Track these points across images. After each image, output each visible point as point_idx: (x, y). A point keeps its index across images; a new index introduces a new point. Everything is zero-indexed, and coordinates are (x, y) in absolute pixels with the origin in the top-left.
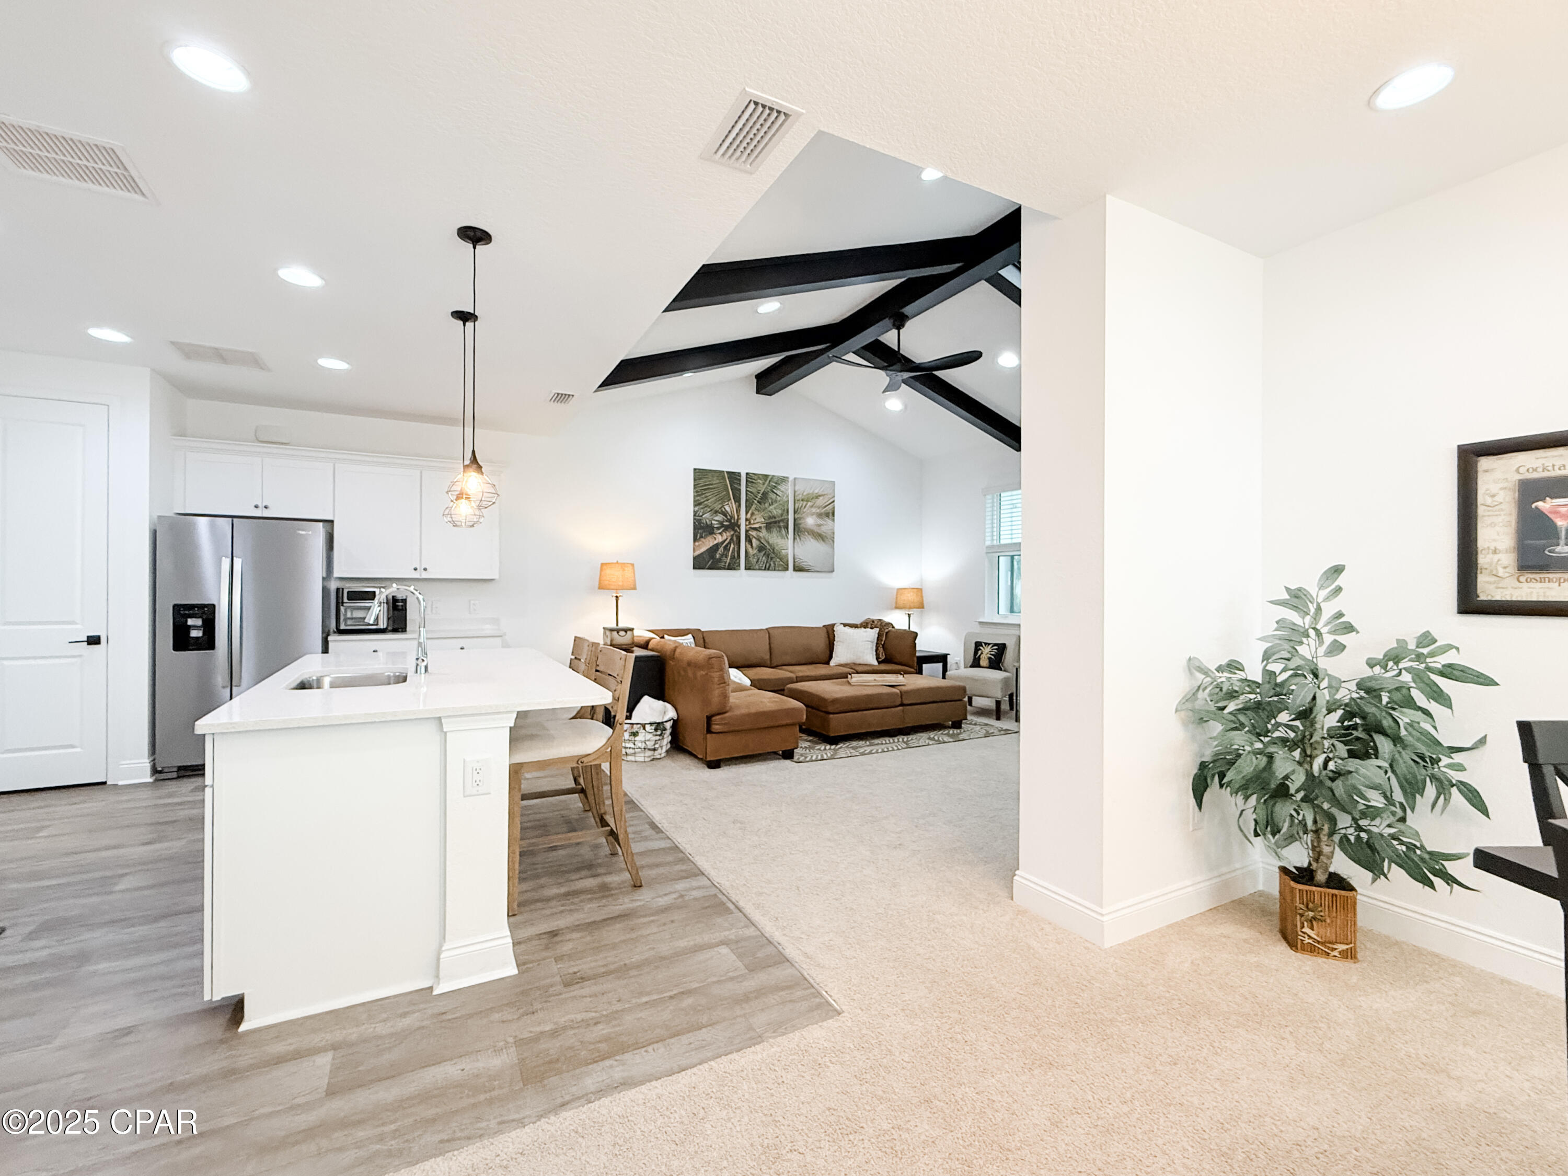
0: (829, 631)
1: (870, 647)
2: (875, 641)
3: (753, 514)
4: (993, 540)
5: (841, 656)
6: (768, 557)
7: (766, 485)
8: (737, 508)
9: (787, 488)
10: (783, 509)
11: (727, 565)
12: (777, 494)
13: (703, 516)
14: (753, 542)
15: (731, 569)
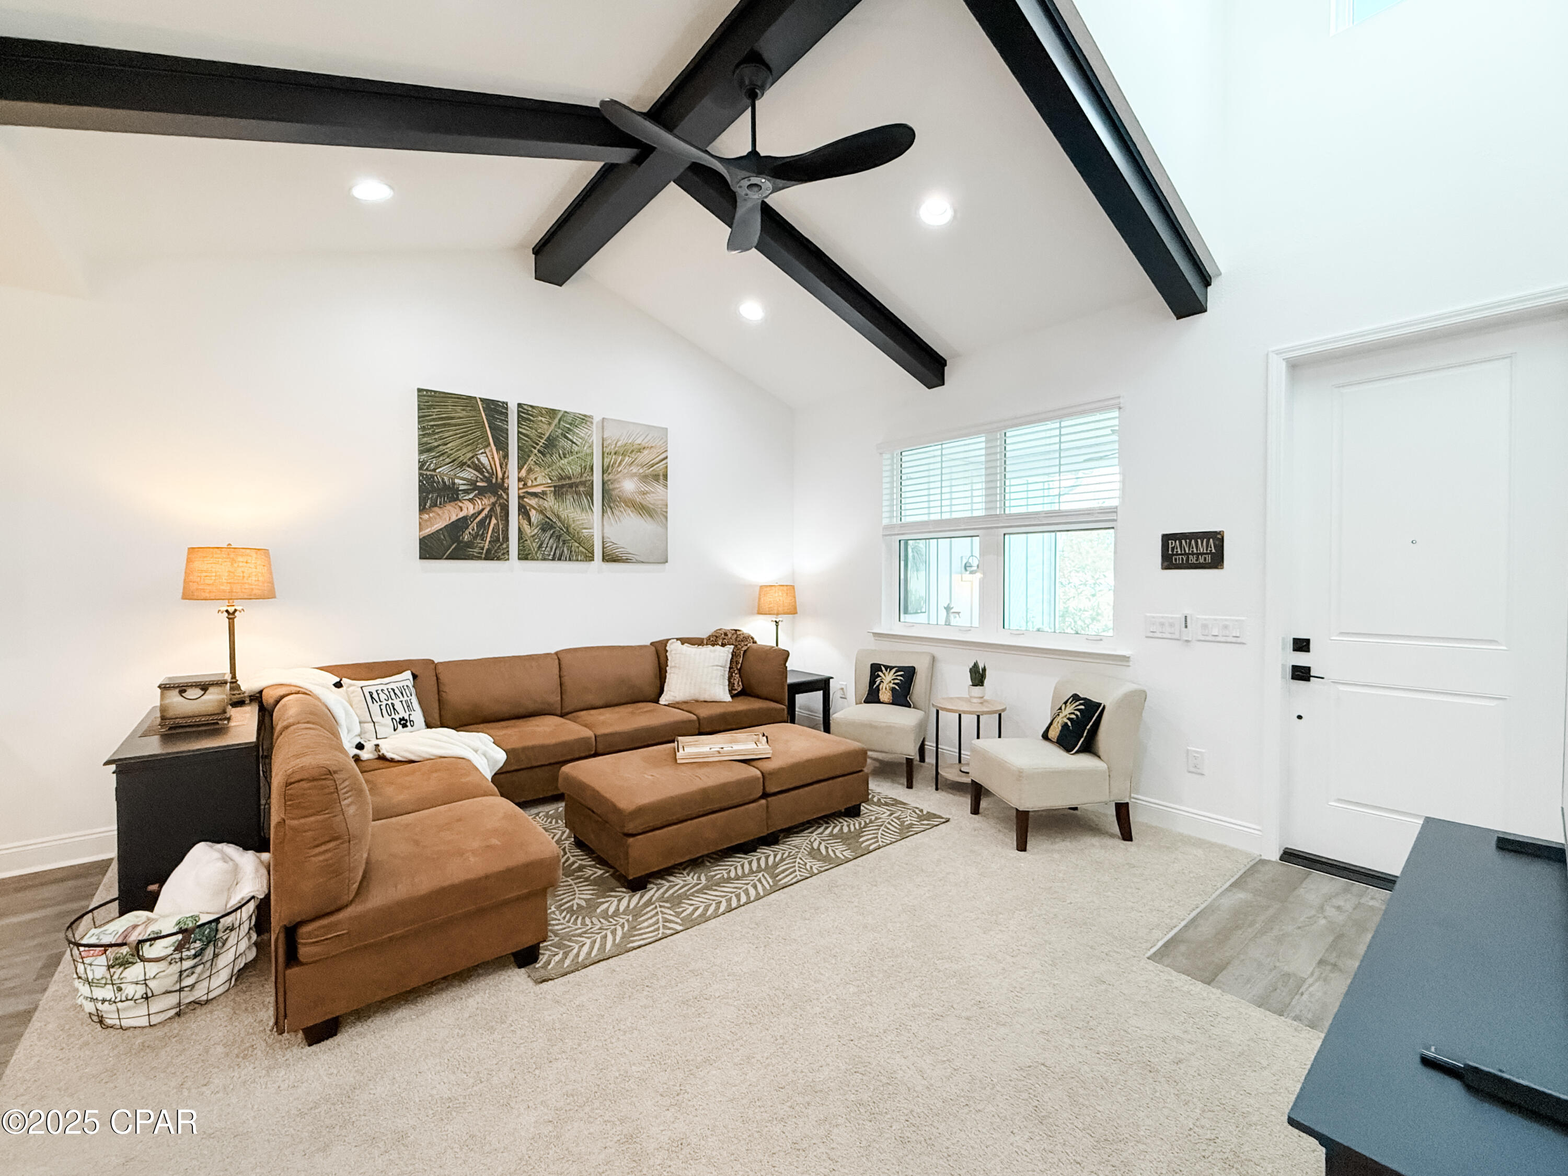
0: (660, 651)
1: (720, 673)
2: (728, 665)
3: (530, 471)
6: (559, 540)
7: (553, 425)
8: (502, 459)
9: (590, 432)
10: (583, 465)
11: (484, 551)
12: (573, 442)
13: (437, 471)
14: (531, 515)
15: (492, 559)
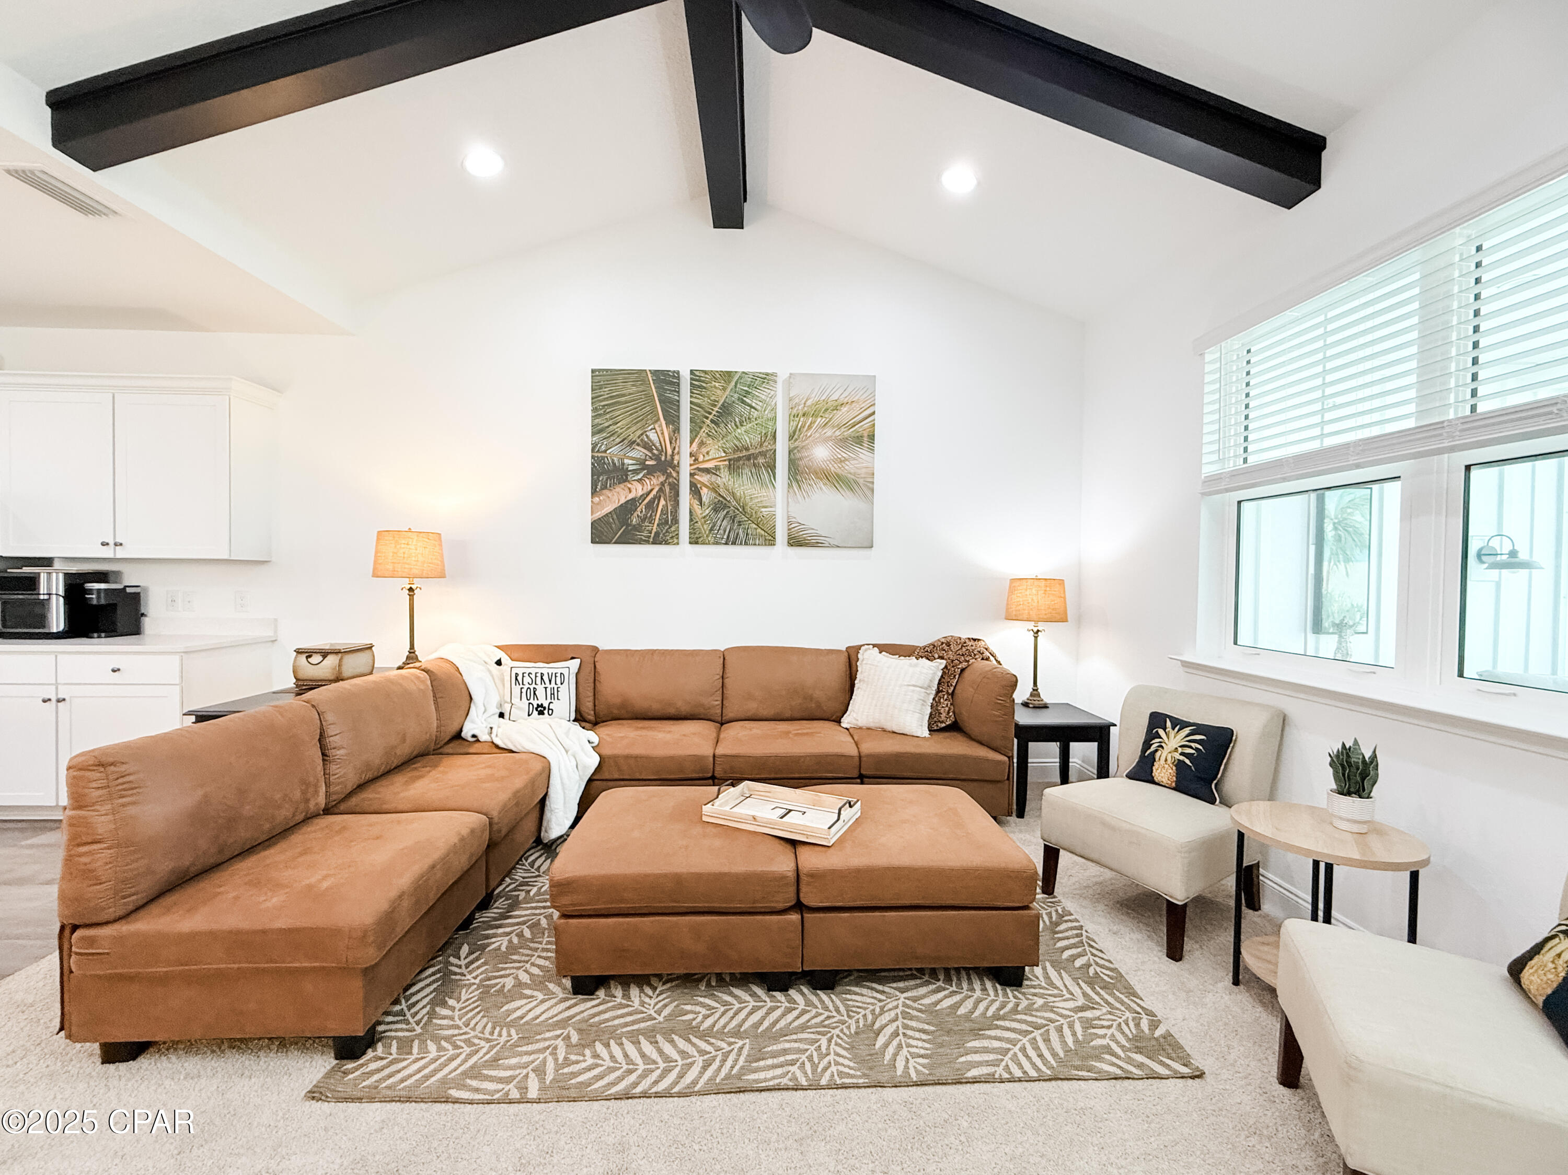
1: (917, 696)
3: (702, 444)
4: (1222, 458)
6: (733, 521)
7: (729, 390)
8: (672, 434)
9: (772, 393)
10: (764, 432)
11: (652, 535)
12: (752, 407)
13: (608, 452)
14: (702, 494)
15: (660, 544)
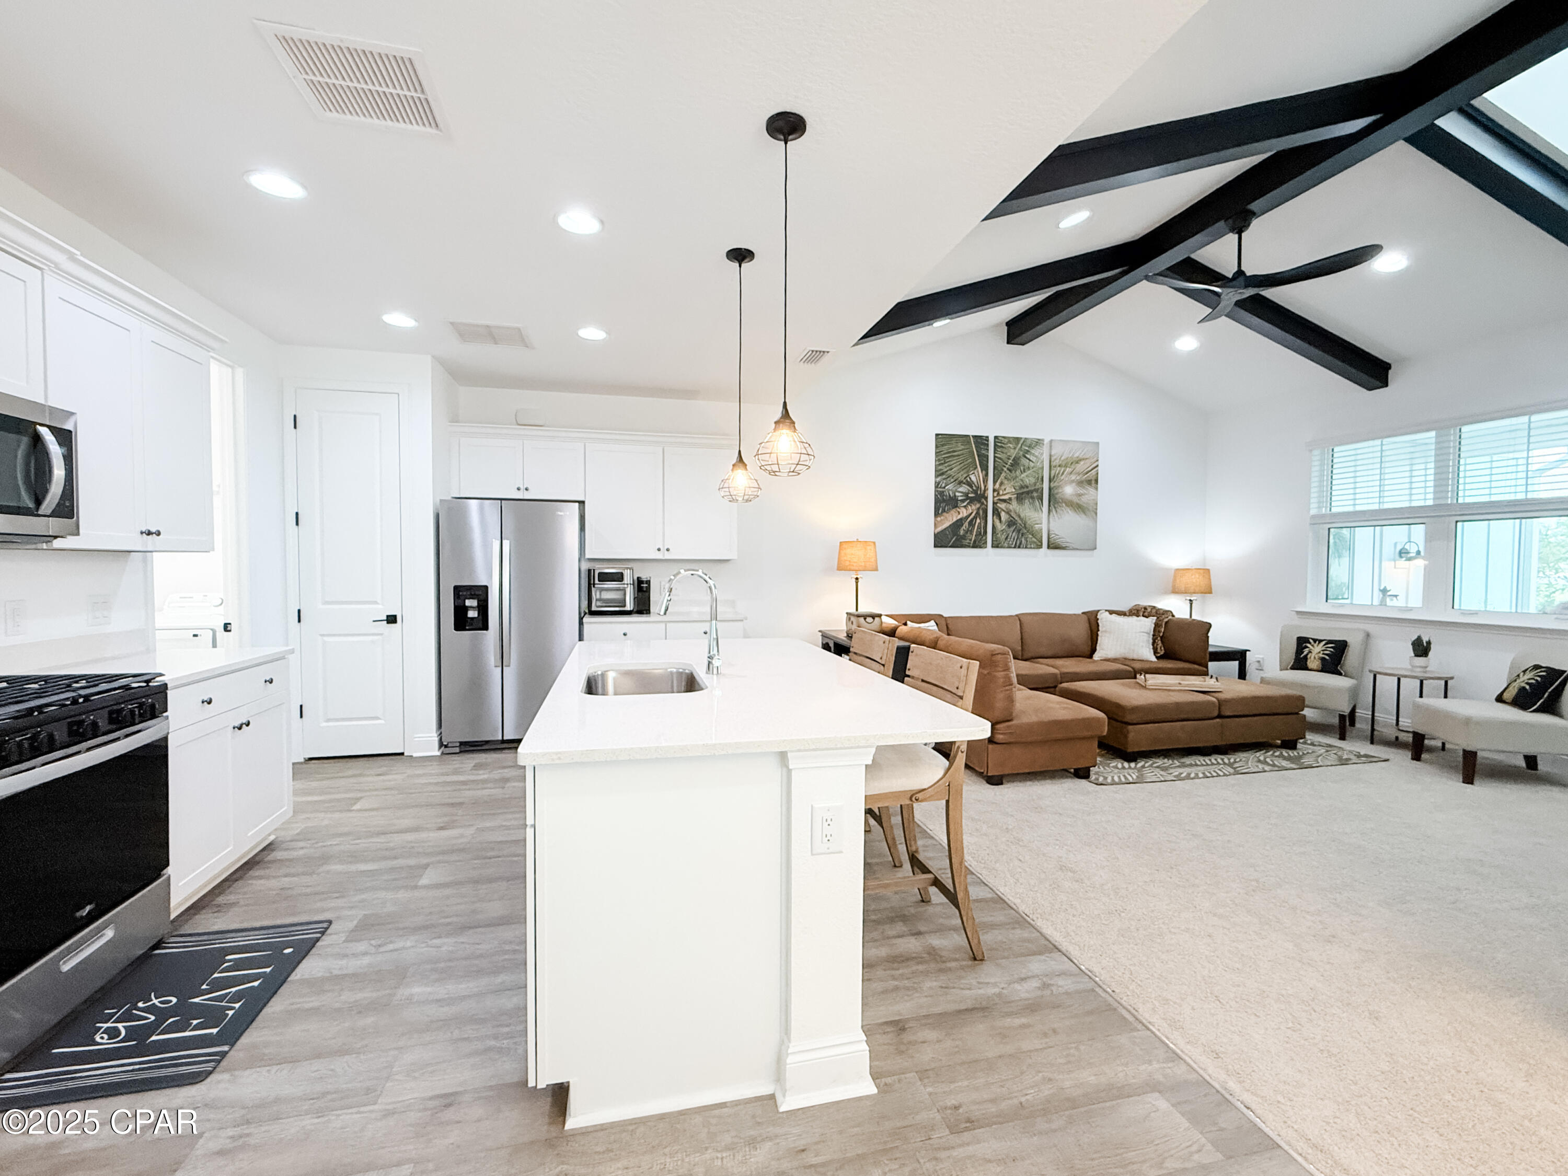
0: (1092, 619)
1: (1144, 639)
2: (1152, 633)
3: (1001, 484)
4: (1319, 508)
5: (1107, 648)
6: (1019, 533)
7: (1017, 449)
8: (984, 477)
9: (1042, 451)
10: (1037, 477)
11: (972, 542)
12: (1030, 460)
13: (945, 488)
14: (1001, 515)
15: (977, 548)
